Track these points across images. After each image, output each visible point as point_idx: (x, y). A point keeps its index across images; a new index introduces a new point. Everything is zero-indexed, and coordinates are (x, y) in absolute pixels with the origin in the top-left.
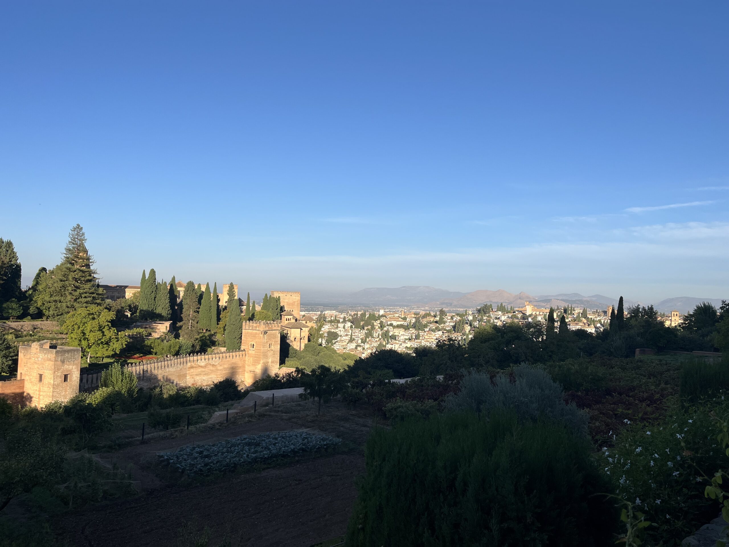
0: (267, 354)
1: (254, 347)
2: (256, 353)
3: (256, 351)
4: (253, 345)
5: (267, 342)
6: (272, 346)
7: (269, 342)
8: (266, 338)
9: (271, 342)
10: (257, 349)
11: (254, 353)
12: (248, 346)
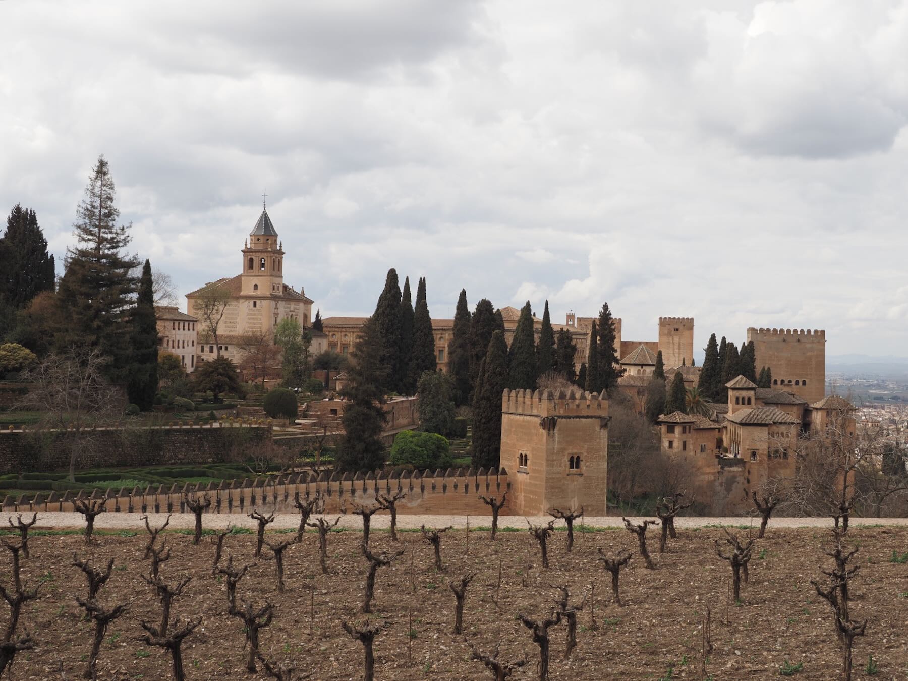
0: (564, 484)
1: (529, 462)
2: (533, 482)
3: (533, 475)
4: (526, 456)
5: (562, 451)
6: (582, 463)
7: (570, 451)
8: (557, 439)
9: (575, 451)
10: (534, 471)
11: (528, 481)
12: (515, 461)
